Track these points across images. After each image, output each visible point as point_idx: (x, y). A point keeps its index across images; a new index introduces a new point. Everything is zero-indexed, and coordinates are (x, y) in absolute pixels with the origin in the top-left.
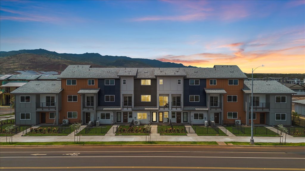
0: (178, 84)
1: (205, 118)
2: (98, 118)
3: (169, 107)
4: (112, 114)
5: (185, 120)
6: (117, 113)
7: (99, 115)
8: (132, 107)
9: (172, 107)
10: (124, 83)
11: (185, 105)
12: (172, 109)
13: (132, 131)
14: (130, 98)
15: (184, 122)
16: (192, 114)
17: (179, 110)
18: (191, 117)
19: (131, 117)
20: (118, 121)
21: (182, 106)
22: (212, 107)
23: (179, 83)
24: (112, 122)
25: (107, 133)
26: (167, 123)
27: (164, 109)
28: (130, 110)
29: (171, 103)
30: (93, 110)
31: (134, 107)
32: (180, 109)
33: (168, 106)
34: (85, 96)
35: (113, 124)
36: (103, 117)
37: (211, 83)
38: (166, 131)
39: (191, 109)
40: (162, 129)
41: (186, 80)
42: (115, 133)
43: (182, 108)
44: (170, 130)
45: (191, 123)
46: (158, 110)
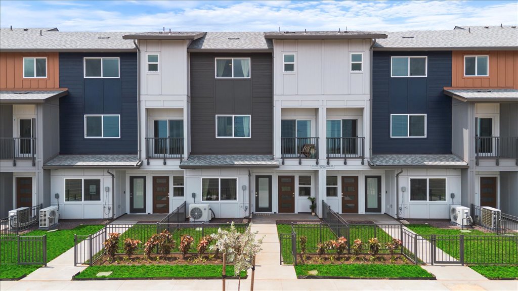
0: (353, 69)
1: (453, 196)
2: (57, 196)
3: (316, 156)
4: (106, 182)
5: (373, 204)
6: (132, 178)
7: (59, 184)
8: (181, 159)
9: (328, 158)
10: (153, 68)
11: (377, 149)
12: (328, 163)
13: (167, 251)
14: (176, 125)
15: (367, 210)
16: (405, 181)
17: (354, 165)
18: (400, 193)
19: (179, 192)
20: (135, 207)
21: (367, 153)
22: (481, 154)
23: (356, 67)
24: (107, 209)
25: (48, 264)
26: (311, 213)
27: (300, 163)
28: (173, 165)
29: (325, 141)
30: (34, 165)
31: (189, 157)
32: (360, 161)
33: (313, 151)
34: (14, 117)
35: (111, 220)
36: (73, 191)
37: (470, 71)
38: (322, 251)
39: (402, 163)
40: (303, 242)
41: (381, 56)
42: (85, 263)
43: (366, 161)
44: (341, 248)
45: (401, 216)
46: (277, 166)
